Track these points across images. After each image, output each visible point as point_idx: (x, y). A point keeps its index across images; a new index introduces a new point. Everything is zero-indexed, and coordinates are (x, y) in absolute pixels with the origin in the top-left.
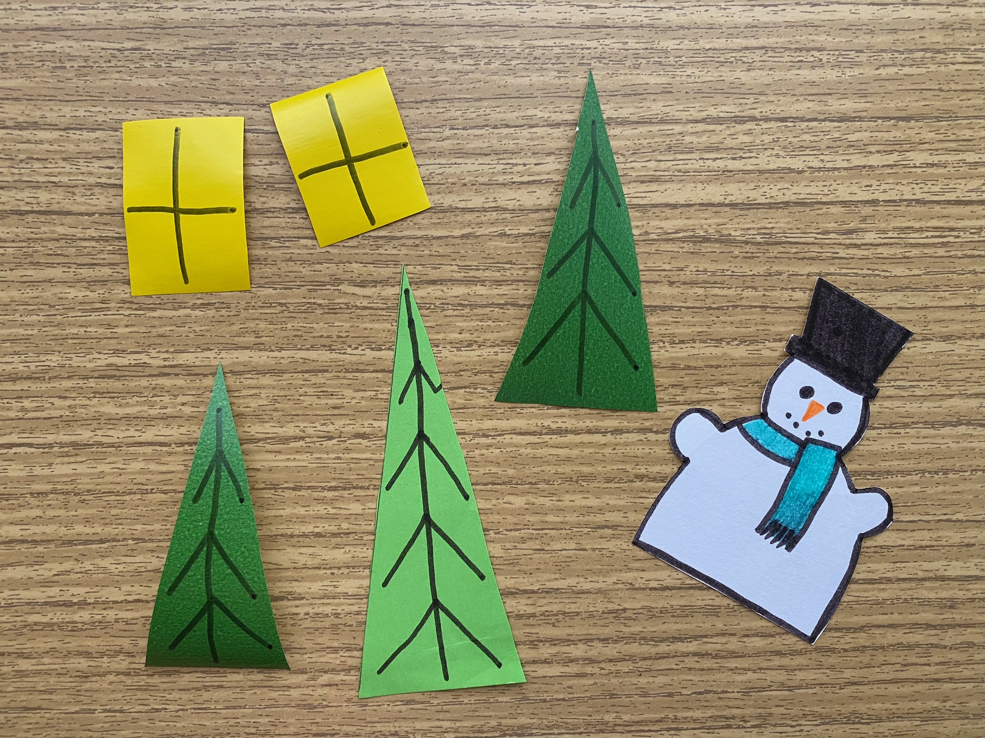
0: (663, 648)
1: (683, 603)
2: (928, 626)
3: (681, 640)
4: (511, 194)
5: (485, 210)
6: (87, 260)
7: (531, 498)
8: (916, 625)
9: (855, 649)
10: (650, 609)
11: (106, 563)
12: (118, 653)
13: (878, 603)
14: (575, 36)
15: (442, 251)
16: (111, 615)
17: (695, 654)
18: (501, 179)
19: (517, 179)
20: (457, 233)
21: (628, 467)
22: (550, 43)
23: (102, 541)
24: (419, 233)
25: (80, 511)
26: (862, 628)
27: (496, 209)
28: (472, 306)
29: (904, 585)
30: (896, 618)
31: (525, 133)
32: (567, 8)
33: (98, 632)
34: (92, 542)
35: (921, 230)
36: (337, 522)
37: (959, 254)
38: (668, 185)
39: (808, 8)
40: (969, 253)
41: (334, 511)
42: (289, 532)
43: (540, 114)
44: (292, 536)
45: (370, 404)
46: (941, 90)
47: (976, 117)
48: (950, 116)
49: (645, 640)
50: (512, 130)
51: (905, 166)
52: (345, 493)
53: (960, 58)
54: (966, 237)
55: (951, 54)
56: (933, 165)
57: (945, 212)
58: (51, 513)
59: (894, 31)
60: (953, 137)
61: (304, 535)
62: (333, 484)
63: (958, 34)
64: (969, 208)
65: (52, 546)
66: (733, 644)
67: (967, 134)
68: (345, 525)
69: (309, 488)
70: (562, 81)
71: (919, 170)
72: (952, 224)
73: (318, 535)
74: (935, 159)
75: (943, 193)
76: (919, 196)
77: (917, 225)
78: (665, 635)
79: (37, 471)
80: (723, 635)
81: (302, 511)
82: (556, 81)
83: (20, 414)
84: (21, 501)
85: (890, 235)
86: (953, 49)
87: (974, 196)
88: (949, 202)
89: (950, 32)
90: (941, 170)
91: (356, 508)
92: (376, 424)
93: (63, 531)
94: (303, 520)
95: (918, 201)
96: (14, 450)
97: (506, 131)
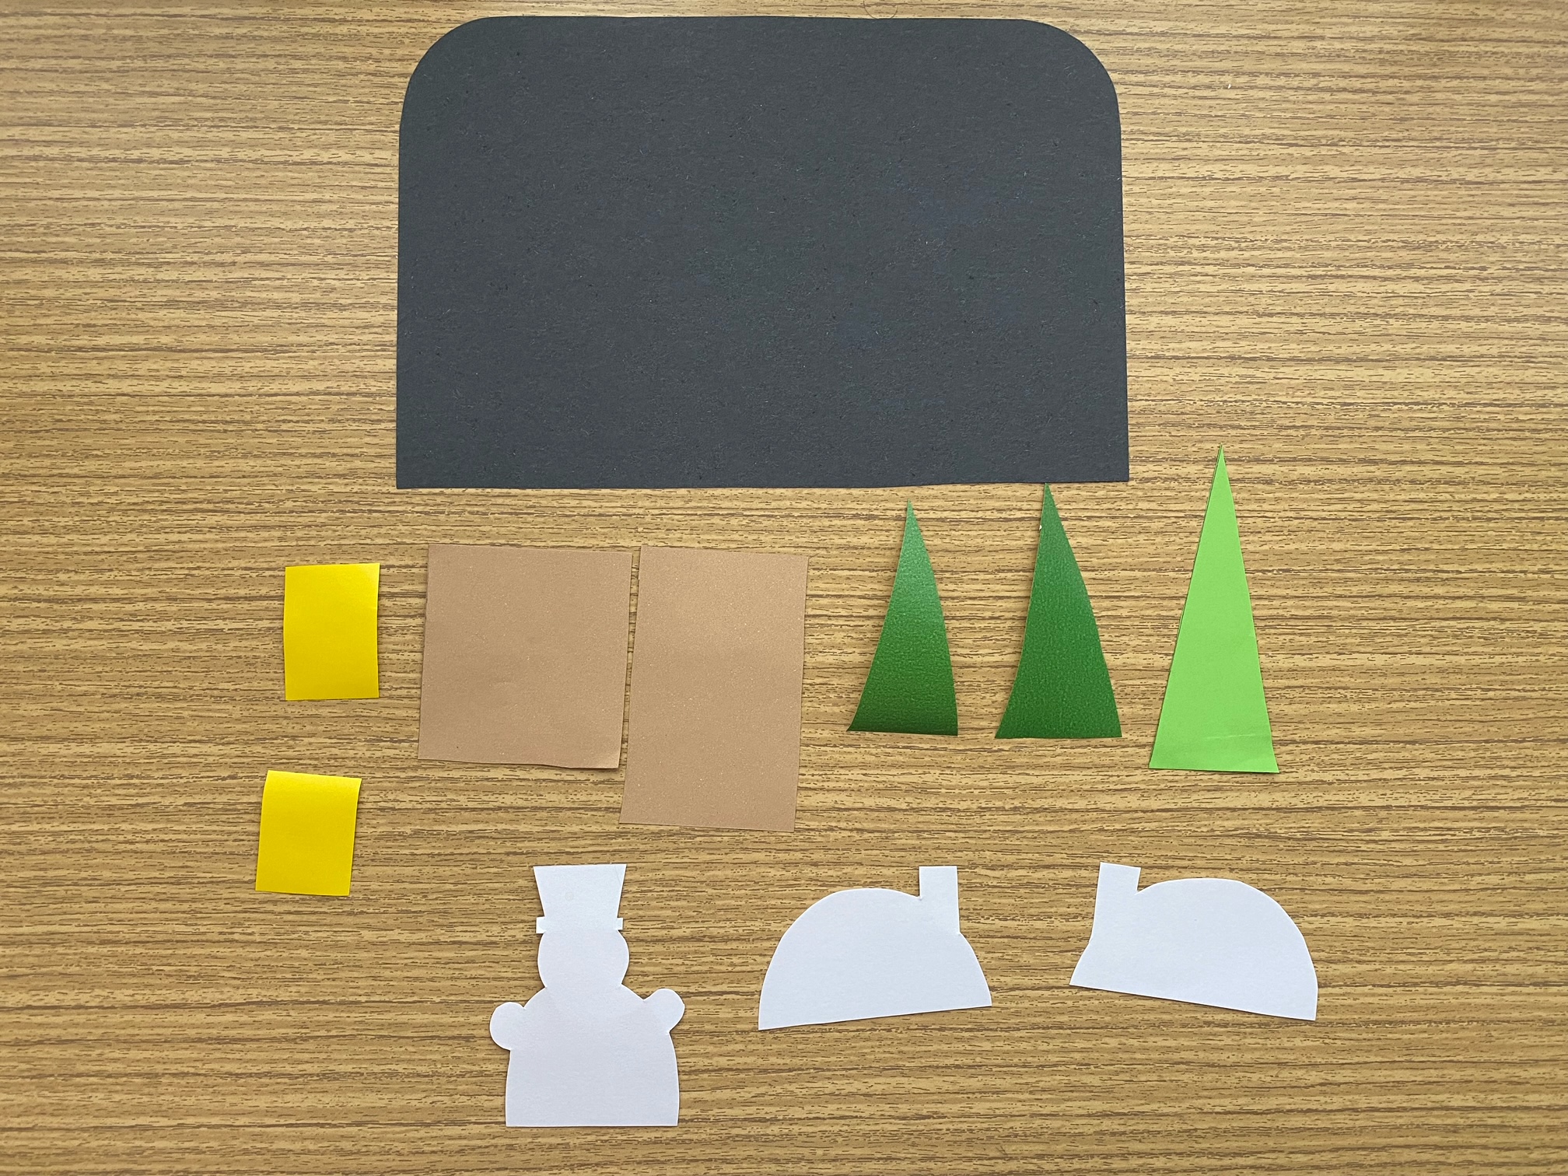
0: (1226, 1161)
1: (1242, 1125)
2: (1436, 1147)
3: (1240, 1155)
4: (1108, 798)
5: (1088, 811)
6: (783, 846)
7: (1123, 1040)
8: (1426, 1146)
9: (1378, 1165)
10: (1215, 1129)
11: (792, 1087)
12: (801, 1159)
13: (1396, 1127)
14: (1157, 677)
15: (1054, 842)
16: (795, 1129)
17: (1251, 1167)
18: (1100, 787)
19: (1112, 787)
20: (1066, 828)
21: (1199, 1016)
22: (1138, 682)
23: (790, 1070)
24: (1037, 828)
25: (774, 1046)
26: (1383, 1148)
27: (1096, 810)
28: (1078, 886)
29: (1416, 1113)
30: (1411, 1140)
31: (1119, 751)
32: (1151, 655)
33: (784, 1143)
34: (783, 1071)
35: (1425, 829)
36: (972, 1057)
37: (1456, 848)
38: (1229, 793)
39: (1335, 656)
40: (1463, 848)
41: (970, 1048)
42: (935, 1064)
43: (1130, 738)
44: (937, 1067)
45: (998, 963)
46: (1438, 720)
47: (1467, 742)
48: (1447, 741)
49: (1212, 1154)
50: (1108, 749)
51: (1412, 779)
52: (979, 1034)
53: (1453, 695)
54: (1460, 835)
55: (1447, 692)
56: (1433, 779)
57: (1444, 815)
58: (751, 1047)
59: (1403, 674)
60: (1449, 757)
61: (947, 1067)
62: (970, 1026)
63: (1452, 676)
64: (1462, 813)
65: (752, 1073)
66: (1282, 1160)
67: (1460, 754)
68: (978, 1059)
69: (951, 1029)
70: (1147, 712)
71: (1423, 783)
72: (1449, 825)
73: (957, 1067)
74: (1435, 774)
75: (1442, 801)
76: (1423, 803)
77: (1422, 825)
78: (1227, 1151)
79: (742, 1014)
80: (1274, 1151)
81: (945, 1047)
82: (1141, 712)
83: (730, 969)
84: (729, 1037)
85: (1401, 833)
86: (1448, 689)
87: (1466, 804)
88: (1446, 808)
89: (1445, 675)
90: (1440, 783)
91: (987, 1046)
92: (1002, 979)
93: (760, 1061)
94: (946, 1055)
95: (1422, 807)
96: (724, 997)
97: (1104, 750)
